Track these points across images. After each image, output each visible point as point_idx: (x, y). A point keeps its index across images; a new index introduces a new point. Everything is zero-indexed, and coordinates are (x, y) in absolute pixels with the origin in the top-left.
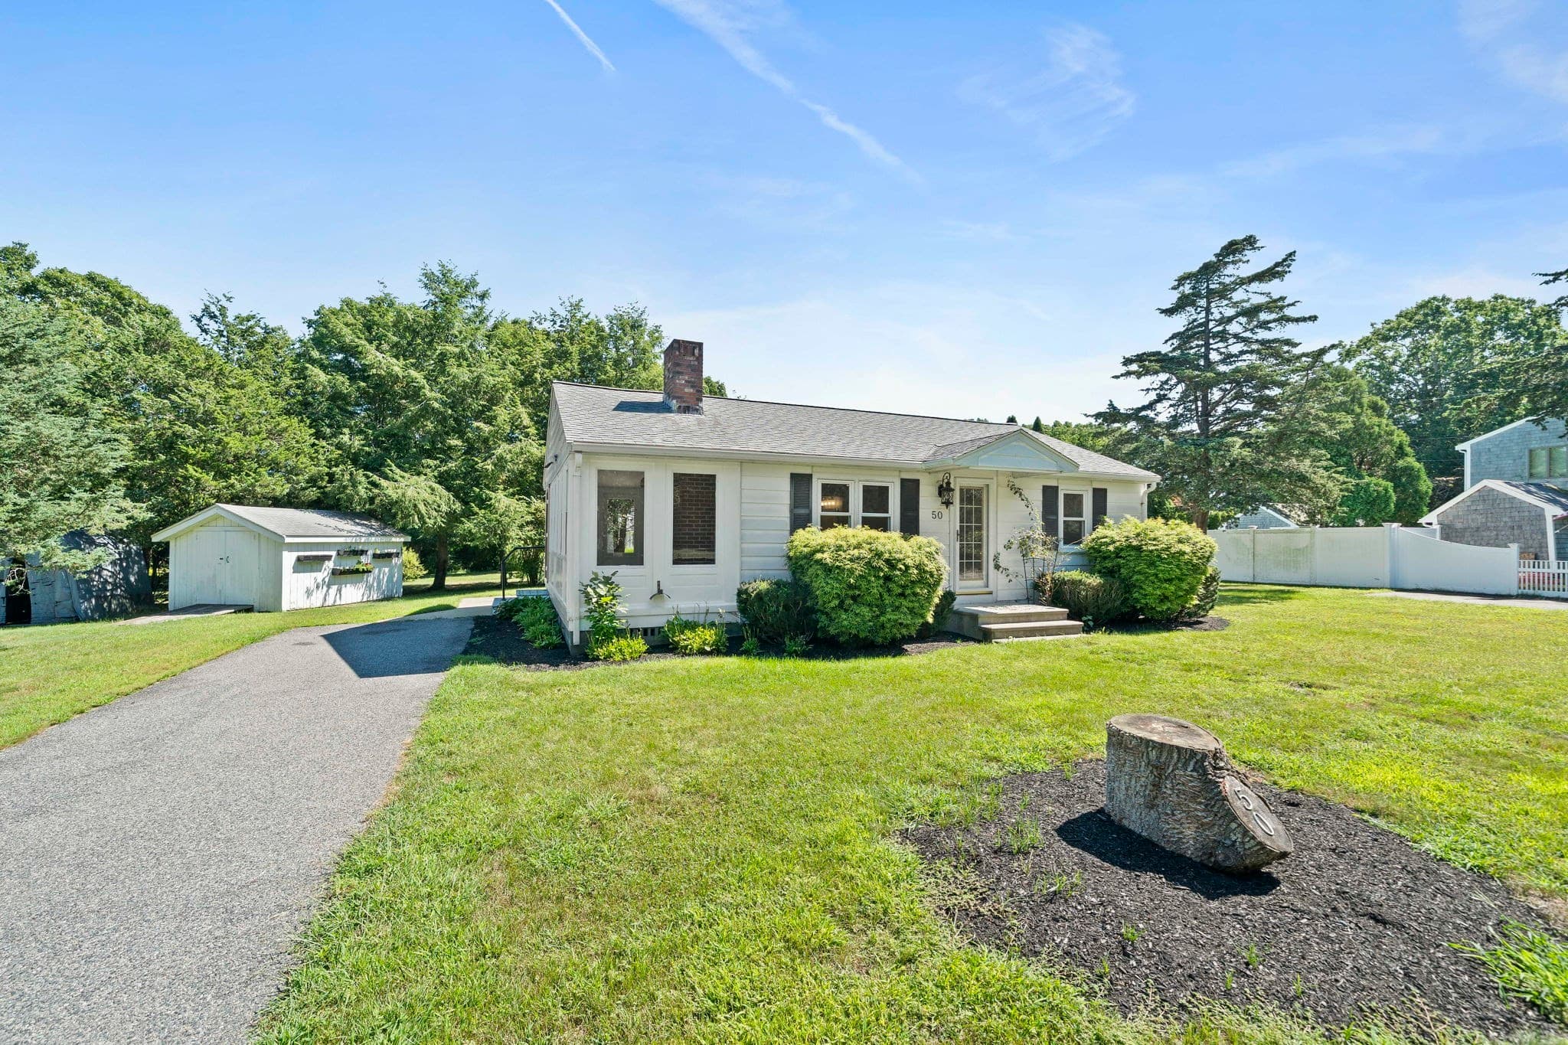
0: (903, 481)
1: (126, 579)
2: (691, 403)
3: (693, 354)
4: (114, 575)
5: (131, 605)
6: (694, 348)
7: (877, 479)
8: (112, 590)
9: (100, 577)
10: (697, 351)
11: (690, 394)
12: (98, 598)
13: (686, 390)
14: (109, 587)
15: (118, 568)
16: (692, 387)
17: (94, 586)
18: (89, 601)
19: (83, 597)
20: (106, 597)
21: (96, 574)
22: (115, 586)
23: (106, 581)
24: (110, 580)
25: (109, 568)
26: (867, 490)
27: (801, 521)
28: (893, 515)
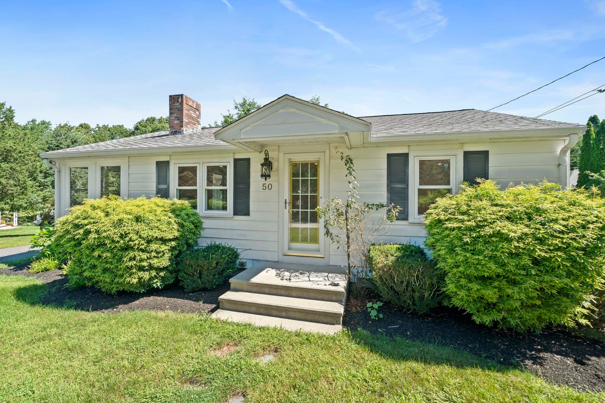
0: (236, 161)
2: (177, 128)
3: (178, 101)
6: (178, 98)
7: (215, 160)
10: (180, 100)
11: (177, 124)
13: (175, 122)
16: (178, 120)
26: (211, 170)
27: (164, 194)
28: (230, 187)
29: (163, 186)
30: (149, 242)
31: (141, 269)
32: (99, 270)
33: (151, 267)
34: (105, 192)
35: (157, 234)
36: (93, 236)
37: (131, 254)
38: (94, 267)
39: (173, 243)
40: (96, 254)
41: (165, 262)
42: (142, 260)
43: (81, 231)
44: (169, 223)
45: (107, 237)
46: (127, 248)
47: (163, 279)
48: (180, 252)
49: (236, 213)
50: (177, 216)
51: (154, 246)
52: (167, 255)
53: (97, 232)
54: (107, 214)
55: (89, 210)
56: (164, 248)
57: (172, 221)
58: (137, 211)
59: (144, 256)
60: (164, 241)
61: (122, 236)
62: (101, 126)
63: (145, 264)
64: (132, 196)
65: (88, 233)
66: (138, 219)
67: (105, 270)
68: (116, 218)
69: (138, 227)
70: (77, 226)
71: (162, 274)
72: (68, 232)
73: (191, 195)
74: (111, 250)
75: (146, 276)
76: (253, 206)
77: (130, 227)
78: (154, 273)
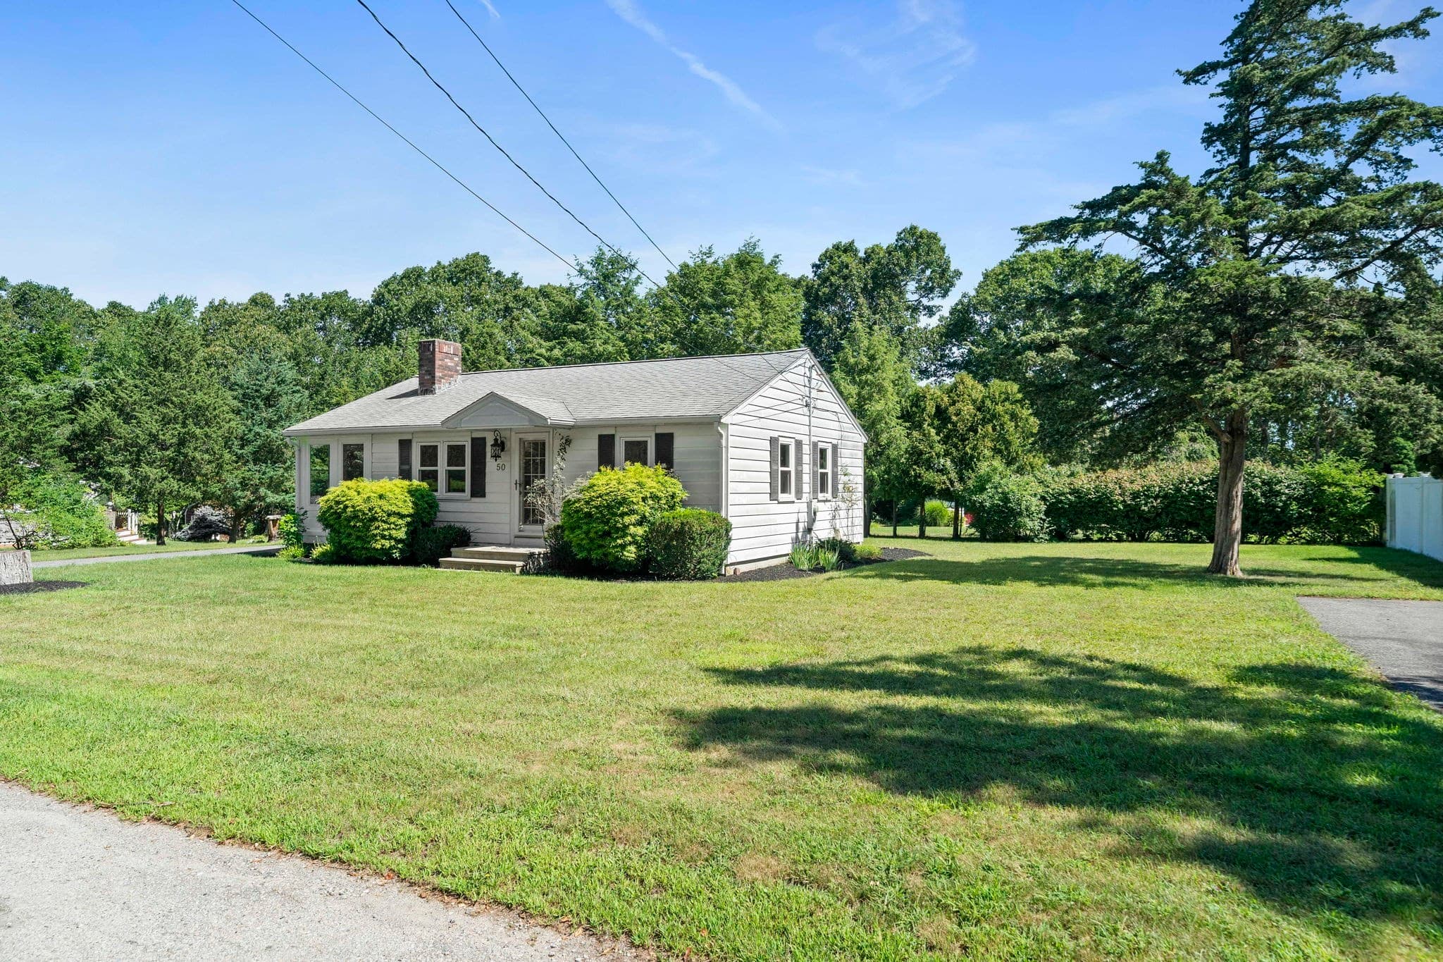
0: (473, 440)
2: (428, 386)
3: (429, 350)
6: (429, 345)
7: (457, 437)
10: (431, 348)
11: (428, 379)
16: (429, 374)
26: (452, 449)
27: (405, 474)
28: (467, 468)
29: (406, 467)
30: (389, 515)
31: (383, 537)
32: (354, 537)
33: (391, 538)
34: (349, 476)
35: (394, 509)
36: (350, 509)
37: (377, 524)
38: (350, 535)
39: (409, 519)
40: (352, 524)
41: (401, 534)
42: (384, 530)
43: (342, 506)
44: (405, 501)
45: (360, 511)
46: (374, 519)
47: (401, 551)
48: (416, 528)
49: (473, 495)
50: (412, 496)
51: (392, 519)
52: (404, 529)
53: (353, 507)
54: (359, 493)
55: (345, 489)
56: (400, 522)
57: (408, 499)
58: (380, 491)
59: (386, 526)
60: (402, 516)
61: (370, 510)
62: (295, 296)
63: (386, 533)
64: (376, 477)
65: (346, 507)
66: (381, 497)
67: (358, 538)
68: (365, 496)
69: (380, 503)
70: (338, 503)
71: (400, 546)
72: (331, 507)
73: (429, 476)
74: (362, 521)
75: (387, 544)
76: (488, 489)
77: (376, 502)
78: (393, 543)
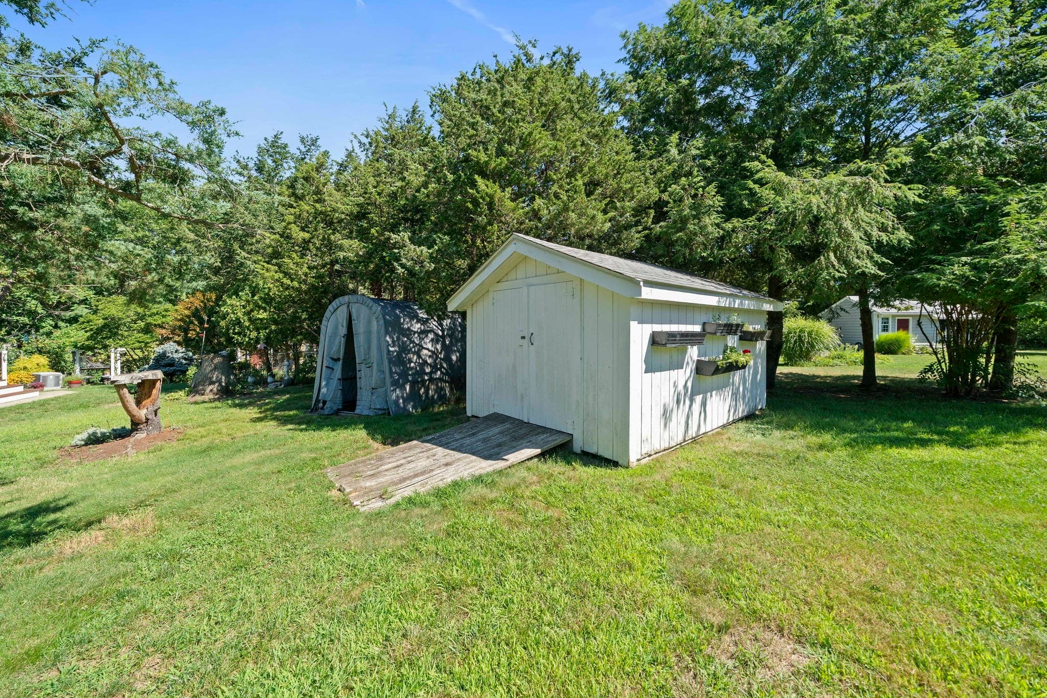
1: (447, 359)
4: (434, 354)
5: (451, 389)
8: (431, 373)
9: (419, 357)
12: (413, 384)
14: (428, 370)
15: (439, 347)
17: (411, 368)
18: (403, 387)
19: (396, 384)
20: (424, 381)
21: (414, 353)
22: (435, 368)
23: (425, 362)
24: (429, 361)
25: (429, 346)
